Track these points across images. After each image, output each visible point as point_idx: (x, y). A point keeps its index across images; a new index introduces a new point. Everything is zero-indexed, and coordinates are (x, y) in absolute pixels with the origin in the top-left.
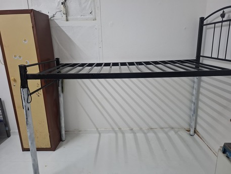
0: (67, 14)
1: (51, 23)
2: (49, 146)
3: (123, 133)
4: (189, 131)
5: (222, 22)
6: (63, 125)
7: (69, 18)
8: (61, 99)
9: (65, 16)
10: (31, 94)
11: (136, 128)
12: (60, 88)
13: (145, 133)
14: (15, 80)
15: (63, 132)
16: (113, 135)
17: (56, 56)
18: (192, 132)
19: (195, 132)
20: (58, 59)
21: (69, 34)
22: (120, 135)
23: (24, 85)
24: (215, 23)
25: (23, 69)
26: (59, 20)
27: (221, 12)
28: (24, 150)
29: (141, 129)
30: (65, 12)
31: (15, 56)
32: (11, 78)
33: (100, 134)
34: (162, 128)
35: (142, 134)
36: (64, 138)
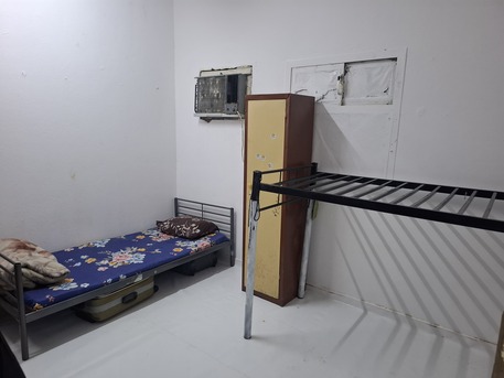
0: (344, 94)
2: (276, 296)
3: (414, 327)
7: (346, 100)
9: (340, 97)
10: (260, 210)
11: (444, 326)
12: (309, 211)
13: (465, 346)
15: (303, 284)
20: (315, 164)
21: (341, 125)
23: (255, 197)
25: (258, 175)
26: (331, 105)
28: (245, 289)
29: (457, 334)
30: (341, 91)
31: (258, 156)
32: (249, 184)
33: (366, 311)
36: (301, 294)
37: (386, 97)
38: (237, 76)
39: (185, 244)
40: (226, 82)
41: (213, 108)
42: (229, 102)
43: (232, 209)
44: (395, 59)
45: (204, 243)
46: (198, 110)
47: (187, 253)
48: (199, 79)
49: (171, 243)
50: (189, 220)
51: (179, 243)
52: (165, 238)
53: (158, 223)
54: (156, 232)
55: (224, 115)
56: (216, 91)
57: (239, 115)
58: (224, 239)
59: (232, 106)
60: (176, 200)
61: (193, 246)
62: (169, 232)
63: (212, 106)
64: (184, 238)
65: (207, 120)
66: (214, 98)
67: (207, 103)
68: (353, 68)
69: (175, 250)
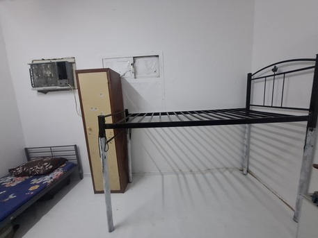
0: (135, 73)
1: (122, 80)
2: (119, 189)
3: (183, 174)
4: (242, 170)
5: (274, 75)
6: (130, 168)
7: (137, 76)
8: (129, 145)
9: (133, 75)
11: (195, 170)
12: (128, 135)
13: (203, 174)
14: (90, 130)
15: (131, 175)
16: (174, 176)
17: (125, 108)
18: (245, 172)
19: (248, 171)
20: (127, 110)
21: (137, 89)
22: (181, 176)
23: (102, 134)
24: (265, 77)
25: (101, 119)
26: (129, 78)
27: (273, 67)
28: (96, 192)
29: (199, 170)
30: (133, 71)
31: (92, 108)
32: (88, 128)
33: (162, 175)
34: (218, 169)
35: (201, 175)
36: (131, 179)
37: (155, 74)
38: (64, 62)
39: (40, 180)
40: (56, 67)
41: (47, 84)
42: (60, 78)
43: (75, 146)
44: (158, 56)
45: (57, 173)
46: (34, 85)
47: (43, 187)
48: (32, 65)
49: (27, 184)
50: (41, 161)
51: (35, 181)
52: (19, 180)
53: (10, 170)
54: (10, 178)
55: (58, 87)
56: (49, 73)
57: (70, 87)
58: (73, 165)
59: (64, 81)
60: (26, 149)
61: (47, 179)
62: (23, 174)
63: (47, 82)
64: (38, 176)
65: (45, 92)
66: (47, 77)
67: (43, 81)
68: (137, 60)
69: (31, 189)
